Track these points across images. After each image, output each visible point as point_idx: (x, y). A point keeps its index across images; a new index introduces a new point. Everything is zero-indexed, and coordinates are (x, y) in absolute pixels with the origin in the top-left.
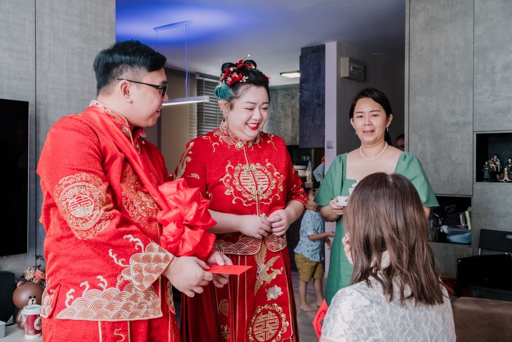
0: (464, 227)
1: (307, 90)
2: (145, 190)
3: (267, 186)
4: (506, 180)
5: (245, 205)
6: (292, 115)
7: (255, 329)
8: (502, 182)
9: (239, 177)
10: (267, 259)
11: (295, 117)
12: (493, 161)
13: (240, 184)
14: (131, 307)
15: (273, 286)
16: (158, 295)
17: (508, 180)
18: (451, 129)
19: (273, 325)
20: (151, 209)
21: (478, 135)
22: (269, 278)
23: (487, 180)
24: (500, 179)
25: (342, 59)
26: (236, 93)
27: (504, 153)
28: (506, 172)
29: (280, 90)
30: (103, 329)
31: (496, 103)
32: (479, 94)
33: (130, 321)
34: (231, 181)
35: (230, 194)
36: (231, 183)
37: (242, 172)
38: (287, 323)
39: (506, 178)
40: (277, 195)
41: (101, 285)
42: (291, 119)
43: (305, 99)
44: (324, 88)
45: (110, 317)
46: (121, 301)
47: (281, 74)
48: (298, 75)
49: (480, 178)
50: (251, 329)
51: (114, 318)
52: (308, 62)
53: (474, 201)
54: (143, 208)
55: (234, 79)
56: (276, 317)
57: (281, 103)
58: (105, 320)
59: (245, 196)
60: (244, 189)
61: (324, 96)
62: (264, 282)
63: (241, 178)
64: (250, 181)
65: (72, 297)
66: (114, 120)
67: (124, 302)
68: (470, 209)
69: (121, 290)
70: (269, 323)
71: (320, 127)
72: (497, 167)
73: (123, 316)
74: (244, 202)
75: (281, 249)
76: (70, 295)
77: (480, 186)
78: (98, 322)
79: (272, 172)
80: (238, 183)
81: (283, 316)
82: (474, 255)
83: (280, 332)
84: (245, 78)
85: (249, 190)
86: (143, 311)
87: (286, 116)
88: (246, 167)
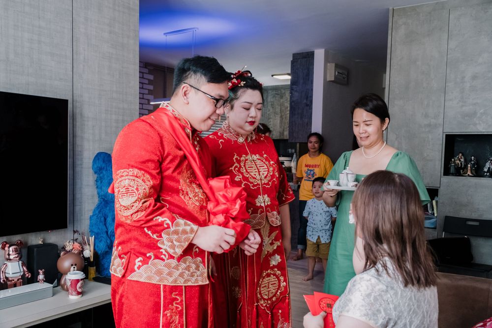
0: (431, 214)
1: (297, 92)
2: (197, 182)
3: (267, 172)
4: (468, 175)
5: (252, 188)
6: (280, 112)
7: (262, 289)
8: (466, 176)
9: (245, 166)
10: (270, 233)
11: (283, 114)
12: (458, 158)
13: (247, 171)
14: (186, 275)
15: (275, 255)
16: (205, 267)
17: (471, 175)
18: (424, 129)
19: (274, 285)
20: (202, 198)
21: (447, 136)
22: (270, 249)
23: (453, 175)
24: (464, 174)
25: (328, 64)
26: (236, 95)
27: (468, 151)
28: (469, 168)
29: (271, 90)
30: (164, 291)
31: (464, 108)
32: (450, 100)
33: (185, 286)
34: (239, 168)
35: (240, 180)
36: (239, 171)
37: (247, 162)
38: (285, 283)
39: (469, 173)
40: (274, 179)
41: (163, 256)
42: (279, 116)
43: (294, 99)
44: (312, 90)
45: (169, 282)
46: (178, 270)
47: (272, 76)
48: (289, 77)
49: (447, 172)
50: (259, 289)
51: (172, 283)
52: (299, 67)
53: (441, 192)
54: (197, 198)
55: (234, 84)
56: (277, 279)
57: (271, 102)
58: (165, 284)
59: (251, 180)
60: (250, 175)
61: (312, 97)
62: (268, 251)
63: (247, 166)
64: (253, 168)
65: (140, 264)
66: (179, 122)
67: (180, 271)
68: (436, 198)
69: (179, 262)
70: (272, 284)
71: (307, 124)
72: (461, 164)
73: (179, 282)
74: (251, 185)
75: (279, 224)
76: (138, 262)
77: (446, 179)
78: (160, 285)
79: (269, 162)
80: (245, 171)
81: (282, 278)
82: (439, 237)
83: (279, 291)
84: (242, 83)
85: (254, 176)
86: (194, 279)
87: (275, 113)
88: (249, 157)
